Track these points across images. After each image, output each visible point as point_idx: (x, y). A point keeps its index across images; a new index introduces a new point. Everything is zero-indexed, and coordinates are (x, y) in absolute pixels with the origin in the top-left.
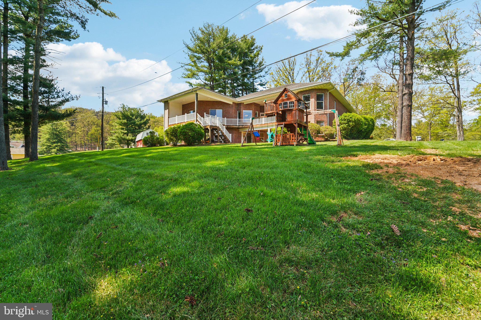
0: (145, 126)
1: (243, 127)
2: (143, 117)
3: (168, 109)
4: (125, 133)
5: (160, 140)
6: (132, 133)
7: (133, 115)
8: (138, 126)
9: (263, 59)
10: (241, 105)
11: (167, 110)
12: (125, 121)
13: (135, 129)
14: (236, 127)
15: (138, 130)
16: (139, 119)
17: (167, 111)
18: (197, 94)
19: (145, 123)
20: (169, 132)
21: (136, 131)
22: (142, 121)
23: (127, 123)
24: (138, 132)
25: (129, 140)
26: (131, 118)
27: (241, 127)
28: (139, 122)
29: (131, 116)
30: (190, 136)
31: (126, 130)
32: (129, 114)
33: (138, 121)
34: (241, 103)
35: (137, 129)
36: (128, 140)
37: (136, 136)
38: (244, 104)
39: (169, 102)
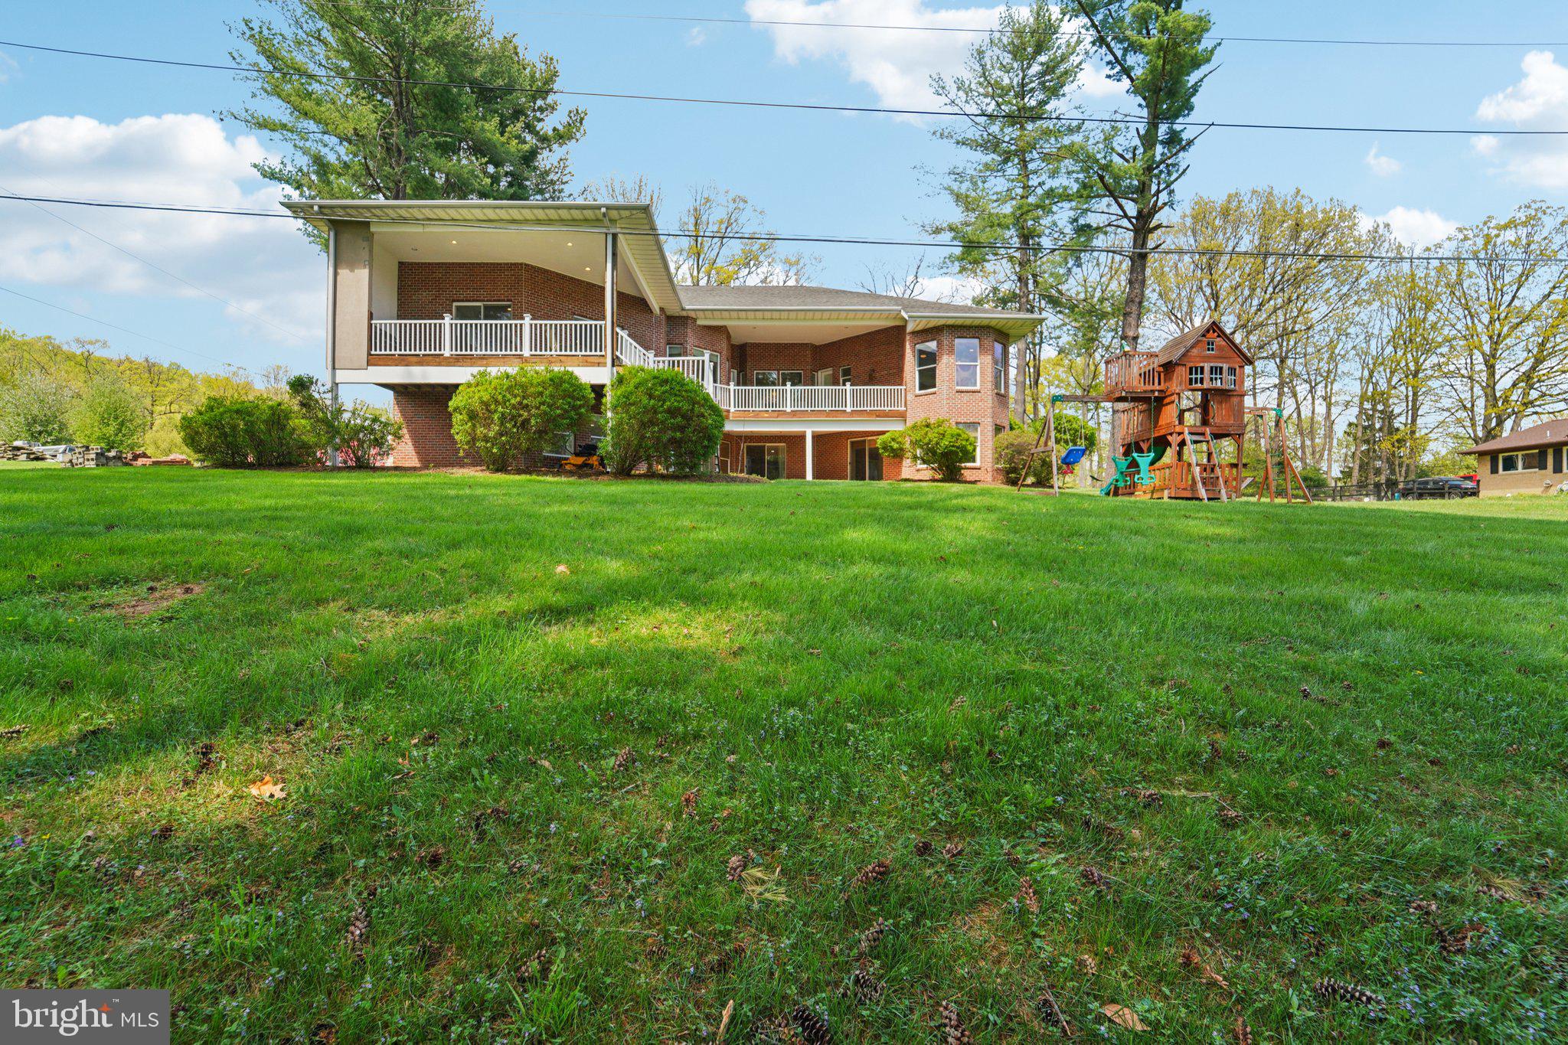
10: (685, 325)
17: (356, 277)
18: (615, 237)
38: (699, 322)
39: (373, 229)
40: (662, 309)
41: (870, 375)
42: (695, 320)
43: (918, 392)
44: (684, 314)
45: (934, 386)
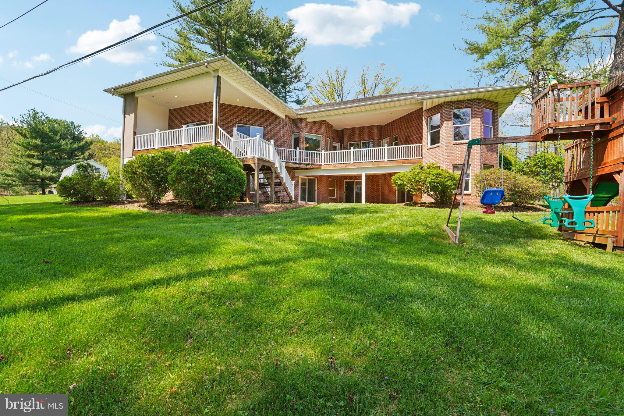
0: (83, 154)
1: (308, 167)
2: (77, 139)
3: (135, 112)
4: (38, 165)
5: (110, 189)
6: (53, 164)
7: (55, 133)
8: (67, 154)
9: (302, 63)
10: (300, 123)
11: (132, 115)
12: (38, 141)
13: (61, 158)
14: (294, 166)
15: (67, 161)
16: (69, 141)
17: (130, 118)
18: (219, 78)
19: (82, 149)
20: (140, 170)
21: (62, 161)
22: (76, 145)
23: (42, 146)
24: (65, 164)
25: (46, 178)
26: (51, 138)
27: (305, 166)
28: (69, 146)
29: (51, 134)
30: (212, 186)
31: (38, 159)
32: (46, 129)
33: (66, 144)
34: (302, 119)
35: (65, 159)
36: (43, 179)
37: (62, 171)
38: (308, 120)
39: (136, 95)
40: (286, 116)
41: (407, 139)
42: (306, 119)
43: (429, 146)
44: (299, 117)
45: (439, 143)
